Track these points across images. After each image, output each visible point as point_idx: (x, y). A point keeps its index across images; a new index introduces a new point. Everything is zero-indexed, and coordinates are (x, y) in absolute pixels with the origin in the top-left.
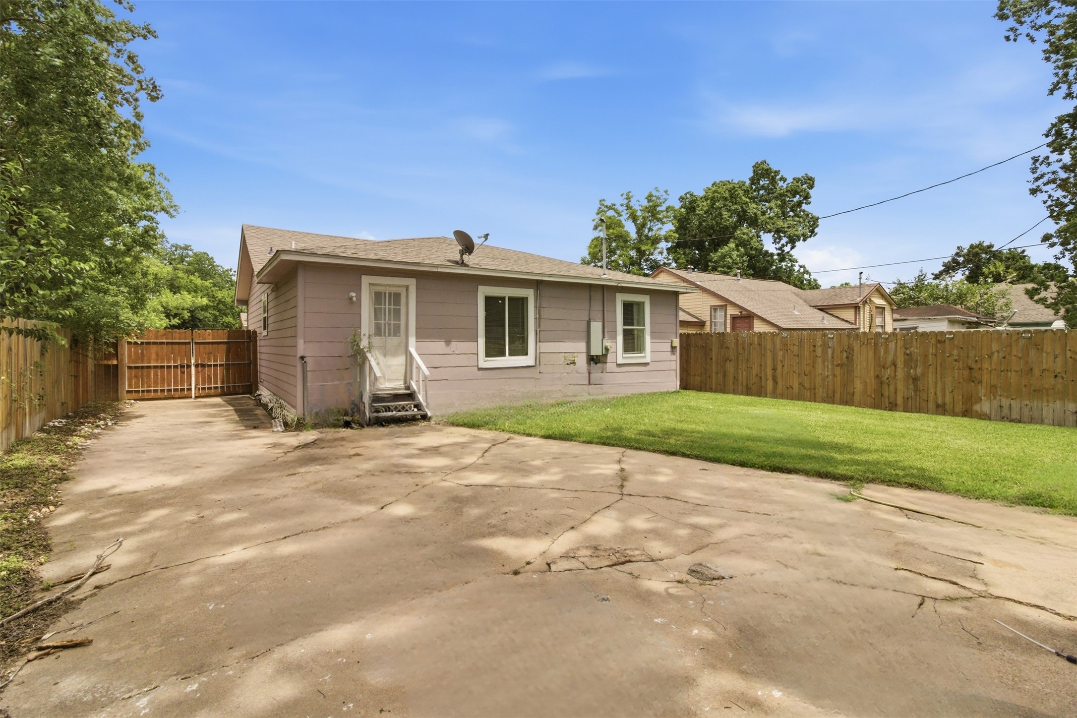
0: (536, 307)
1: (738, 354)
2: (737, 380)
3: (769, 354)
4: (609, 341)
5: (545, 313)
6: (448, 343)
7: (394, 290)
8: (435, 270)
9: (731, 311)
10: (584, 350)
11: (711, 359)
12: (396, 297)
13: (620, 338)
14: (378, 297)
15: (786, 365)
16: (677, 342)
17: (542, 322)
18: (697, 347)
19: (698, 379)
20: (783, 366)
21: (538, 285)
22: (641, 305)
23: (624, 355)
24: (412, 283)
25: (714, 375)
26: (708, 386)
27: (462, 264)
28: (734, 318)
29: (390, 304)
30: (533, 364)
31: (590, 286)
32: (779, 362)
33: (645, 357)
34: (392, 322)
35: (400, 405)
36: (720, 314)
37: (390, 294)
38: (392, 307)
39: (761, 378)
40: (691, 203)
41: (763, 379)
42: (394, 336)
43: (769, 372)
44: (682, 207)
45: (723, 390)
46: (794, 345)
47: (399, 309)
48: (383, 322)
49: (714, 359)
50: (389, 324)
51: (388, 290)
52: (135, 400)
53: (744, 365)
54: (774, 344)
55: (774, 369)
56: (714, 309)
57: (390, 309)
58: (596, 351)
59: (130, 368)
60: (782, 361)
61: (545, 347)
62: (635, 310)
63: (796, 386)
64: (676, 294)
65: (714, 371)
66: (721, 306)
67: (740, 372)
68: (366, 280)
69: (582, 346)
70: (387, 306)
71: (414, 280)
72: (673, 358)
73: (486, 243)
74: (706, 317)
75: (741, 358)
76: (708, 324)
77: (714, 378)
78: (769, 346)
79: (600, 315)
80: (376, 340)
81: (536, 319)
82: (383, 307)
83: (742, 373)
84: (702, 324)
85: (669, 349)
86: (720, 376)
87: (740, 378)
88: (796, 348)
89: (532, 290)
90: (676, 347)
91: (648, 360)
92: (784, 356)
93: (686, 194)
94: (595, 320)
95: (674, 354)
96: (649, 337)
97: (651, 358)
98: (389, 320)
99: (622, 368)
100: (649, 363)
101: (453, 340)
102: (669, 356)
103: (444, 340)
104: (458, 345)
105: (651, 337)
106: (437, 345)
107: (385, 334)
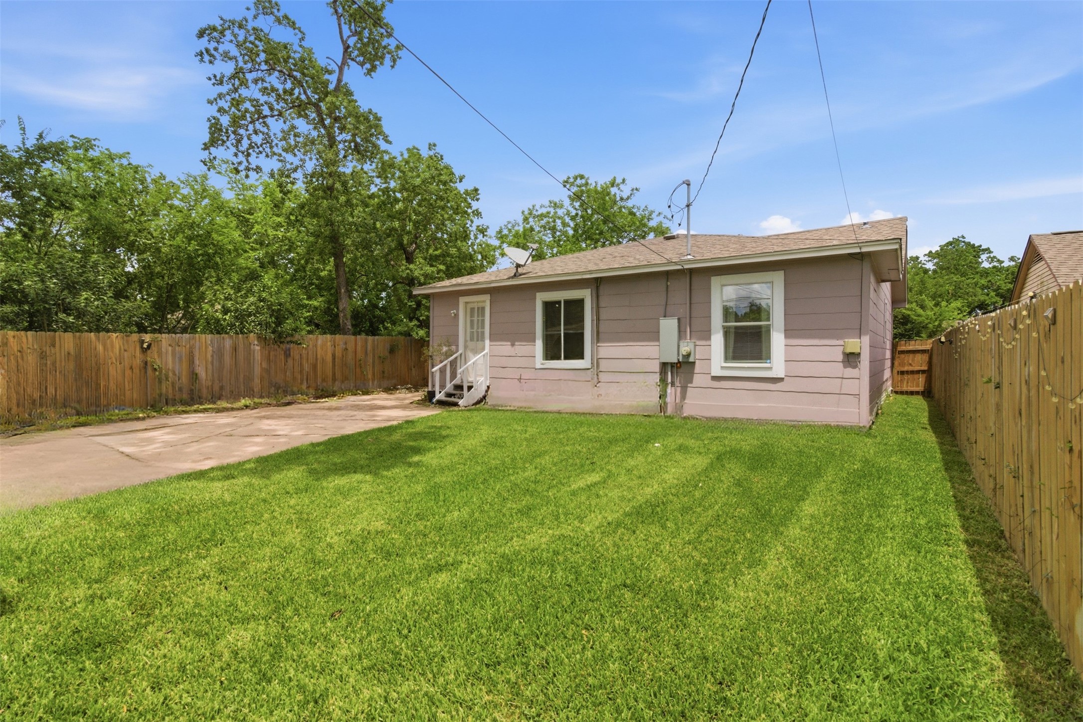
0: (592, 307)
4: (691, 344)
5: (603, 314)
6: (513, 345)
7: (479, 305)
10: (658, 356)
13: (718, 340)
16: (861, 346)
17: (600, 323)
21: (595, 283)
23: (725, 365)
24: (487, 298)
29: (478, 316)
30: (590, 367)
34: (480, 330)
38: (479, 318)
42: (479, 340)
47: (483, 320)
48: (474, 330)
50: (477, 332)
51: (476, 306)
57: (478, 320)
58: (670, 355)
61: (605, 350)
64: (863, 260)
68: (462, 300)
69: (653, 350)
70: (476, 318)
71: (489, 294)
79: (683, 310)
80: (469, 344)
81: (593, 322)
82: (474, 319)
85: (840, 357)
89: (589, 290)
90: (857, 355)
91: (779, 372)
94: (667, 316)
95: (855, 367)
96: (782, 336)
97: (786, 372)
98: (478, 328)
99: (722, 382)
100: (781, 379)
101: (516, 343)
102: (839, 369)
103: (509, 343)
104: (521, 348)
105: (786, 337)
106: (505, 348)
107: (475, 339)
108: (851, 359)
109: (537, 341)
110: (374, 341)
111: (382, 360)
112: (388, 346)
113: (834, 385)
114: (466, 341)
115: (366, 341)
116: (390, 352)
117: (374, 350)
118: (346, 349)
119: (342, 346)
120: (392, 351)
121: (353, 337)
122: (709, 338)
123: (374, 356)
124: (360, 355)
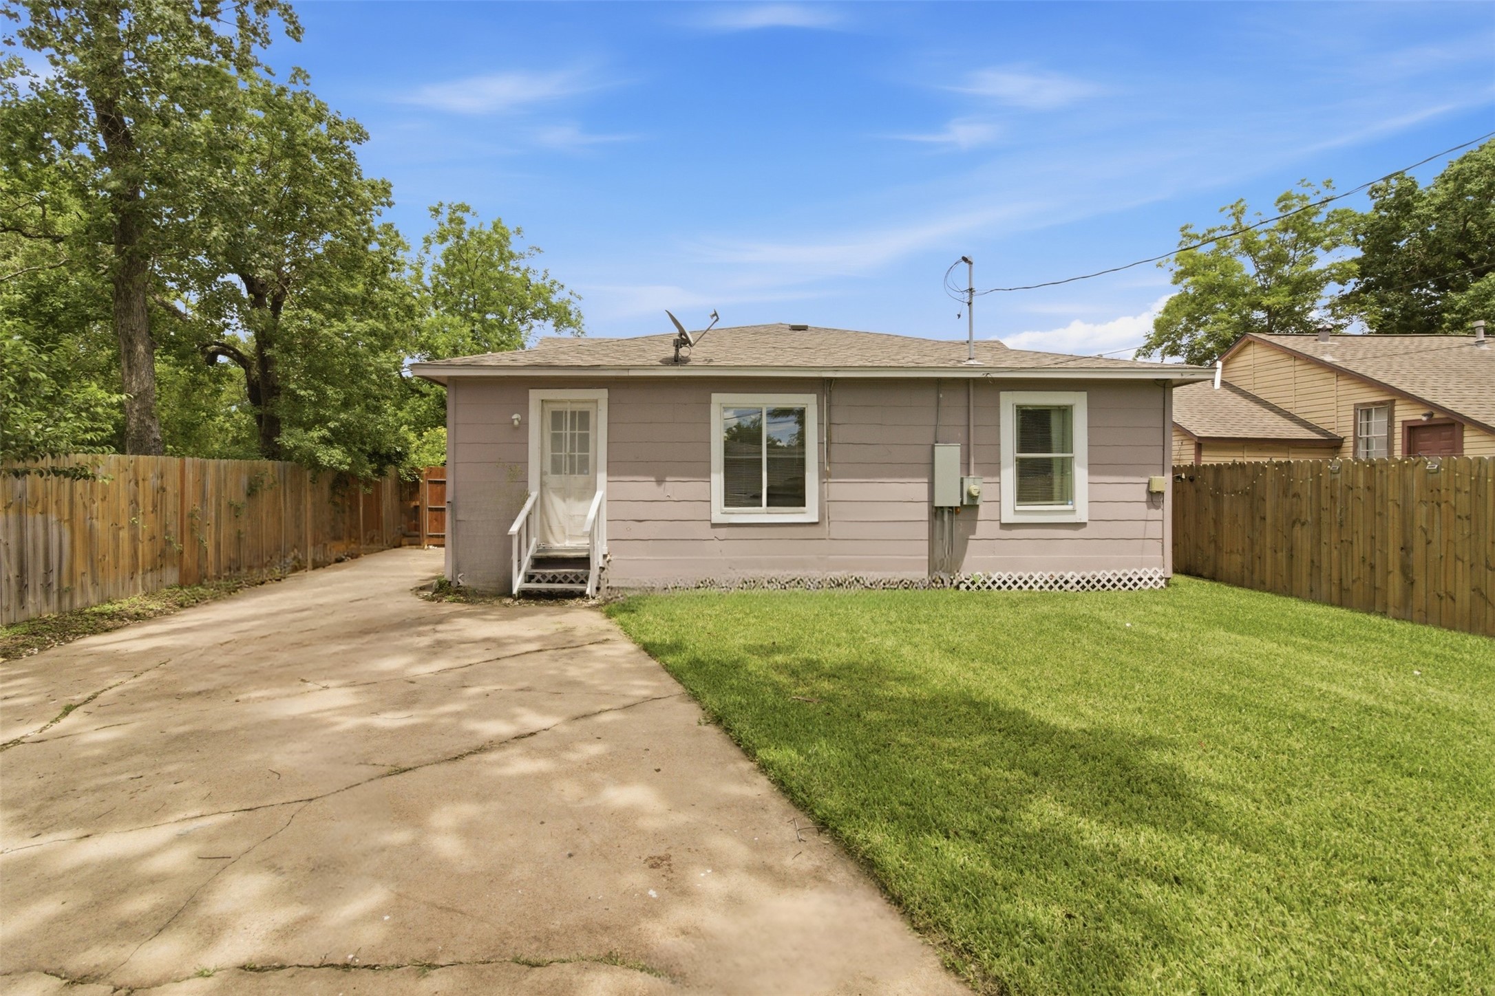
0: (820, 424)
1: (1320, 509)
2: (1319, 568)
3: (1393, 512)
4: (977, 481)
5: (839, 434)
6: (660, 481)
7: (578, 407)
8: (625, 374)
9: (1405, 413)
10: (925, 497)
11: (1264, 519)
12: (583, 419)
13: (1009, 476)
14: (557, 417)
15: (1435, 540)
16: (1164, 483)
17: (834, 448)
18: (1236, 492)
19: (1237, 559)
20: (1429, 542)
21: (825, 386)
22: (1065, 411)
23: (1018, 508)
24: (602, 395)
25: (1269, 552)
26: (1256, 576)
27: (677, 361)
28: (1412, 430)
29: (573, 428)
30: (817, 520)
31: (939, 382)
32: (1418, 533)
33: (1073, 511)
34: (577, 454)
35: (560, 574)
36: (1378, 422)
37: (573, 413)
38: (577, 432)
39: (1373, 567)
40: (1399, 194)
41: (1378, 569)
42: (579, 473)
43: (1394, 556)
44: (1377, 209)
45: (1286, 589)
46: (1458, 490)
47: (587, 435)
48: (563, 454)
49: (1269, 520)
50: (572, 457)
51: (569, 408)
52: (435, 545)
53: (1335, 536)
54: (1405, 488)
55: (1406, 549)
56: (1365, 411)
57: (573, 436)
58: (948, 497)
59: (431, 509)
60: (1425, 532)
61: (841, 489)
62: (1055, 421)
63: (1464, 594)
64: (1165, 386)
65: (1268, 545)
66: (1381, 403)
67: (1324, 549)
68: (535, 396)
69: (919, 489)
70: (568, 431)
71: (605, 391)
72: (1155, 514)
73: (717, 326)
74: (1343, 426)
75: (1325, 516)
76: (1349, 444)
77: (1269, 560)
78: (1393, 493)
79: (961, 434)
80: (553, 480)
81: (820, 443)
82: (563, 432)
83: (1330, 553)
84: (1333, 444)
85: (1144, 497)
86: (1282, 556)
87: (1325, 565)
88: (1463, 498)
89: (815, 396)
90: (1161, 494)
91: (1082, 515)
92: (1430, 518)
93: (1387, 179)
94: (946, 442)
95: (1157, 508)
96: (1086, 472)
97: (1090, 514)
98: (573, 449)
99: (1014, 531)
100: (1084, 524)
101: (668, 479)
102: (1142, 510)
103: (653, 479)
104: (676, 488)
105: (1091, 473)
106: (644, 487)
107: (568, 471)
108: (1154, 497)
109: (713, 476)
110: (218, 468)
111: (235, 510)
112: (244, 480)
113: (1136, 529)
114: (542, 474)
115: (203, 470)
116: (249, 495)
117: (219, 491)
118: (164, 490)
119: (153, 482)
120: (252, 492)
121: (176, 461)
122: (998, 474)
123: (219, 505)
124: (192, 502)
